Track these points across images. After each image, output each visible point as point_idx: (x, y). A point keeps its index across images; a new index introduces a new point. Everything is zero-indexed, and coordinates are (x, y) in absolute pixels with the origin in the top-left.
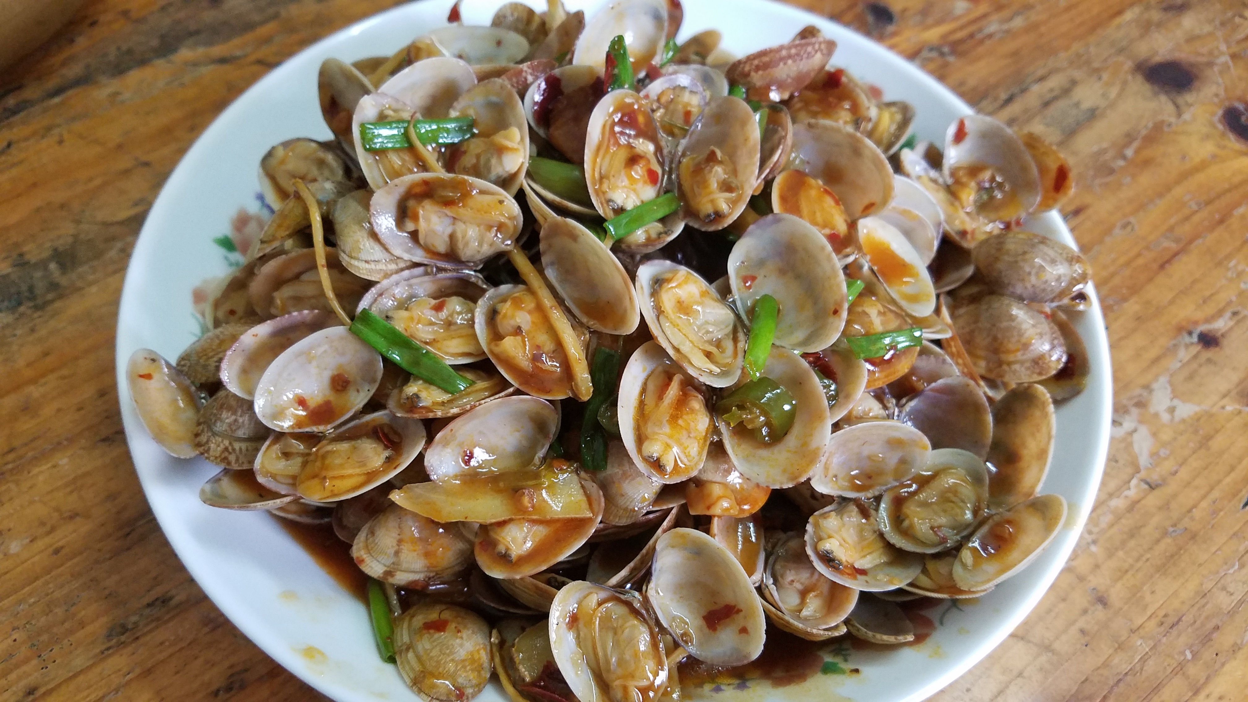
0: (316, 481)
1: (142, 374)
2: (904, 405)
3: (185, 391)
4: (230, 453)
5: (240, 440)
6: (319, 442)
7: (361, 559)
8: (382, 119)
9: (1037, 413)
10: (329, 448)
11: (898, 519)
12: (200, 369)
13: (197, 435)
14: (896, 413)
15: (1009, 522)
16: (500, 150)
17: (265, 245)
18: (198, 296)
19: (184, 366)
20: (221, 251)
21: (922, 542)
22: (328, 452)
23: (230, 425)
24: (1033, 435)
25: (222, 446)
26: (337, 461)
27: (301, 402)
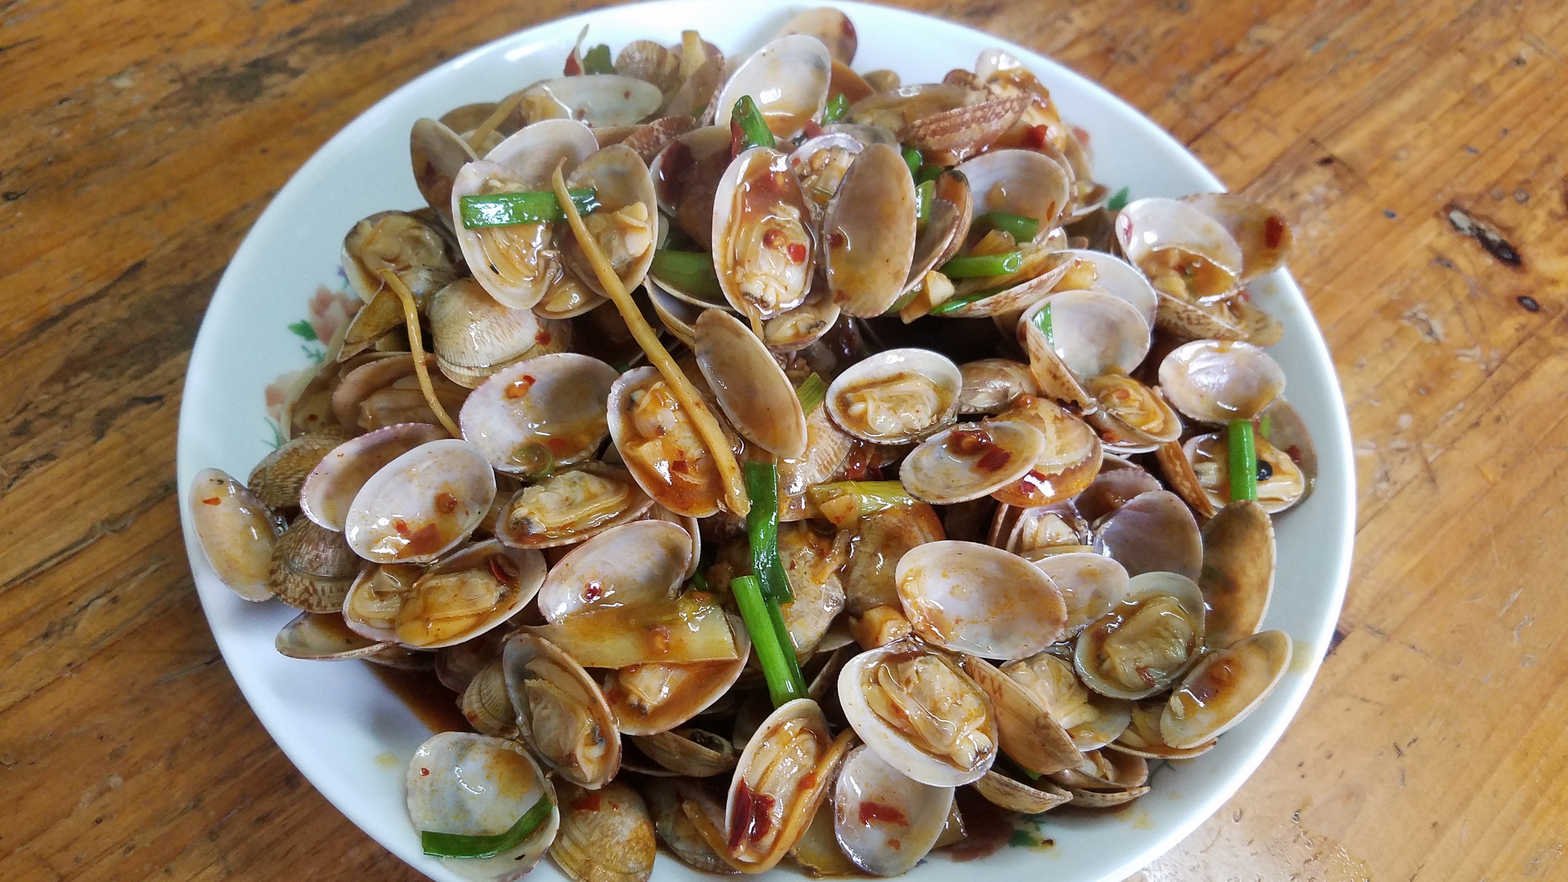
0: (418, 625)
1: (207, 499)
2: (1098, 527)
3: (258, 515)
4: (311, 595)
5: (322, 579)
6: (422, 575)
7: (473, 715)
8: (486, 193)
9: (1257, 536)
10: (433, 583)
11: (1098, 659)
12: (275, 490)
13: (272, 572)
14: (1089, 538)
15: (1228, 662)
16: (624, 230)
17: (350, 348)
18: (273, 397)
19: (257, 485)
20: (299, 340)
21: (1126, 686)
22: (432, 588)
23: (311, 562)
24: (1253, 560)
25: (302, 587)
26: (443, 599)
27: (401, 527)
